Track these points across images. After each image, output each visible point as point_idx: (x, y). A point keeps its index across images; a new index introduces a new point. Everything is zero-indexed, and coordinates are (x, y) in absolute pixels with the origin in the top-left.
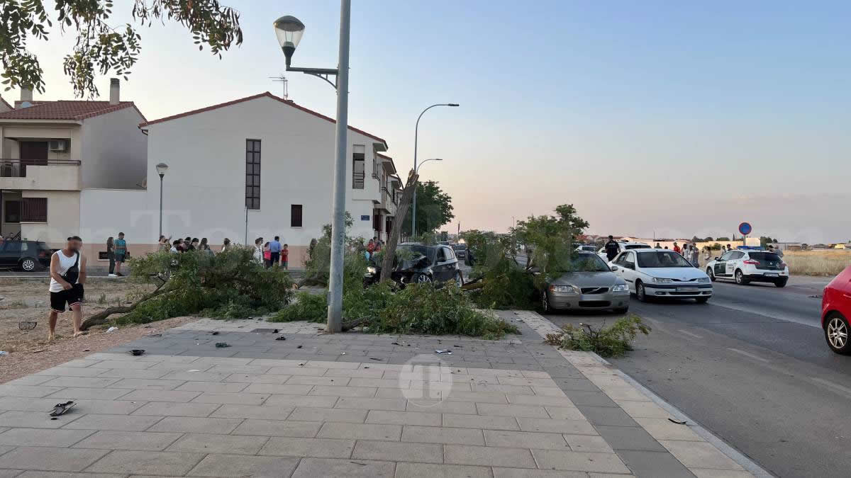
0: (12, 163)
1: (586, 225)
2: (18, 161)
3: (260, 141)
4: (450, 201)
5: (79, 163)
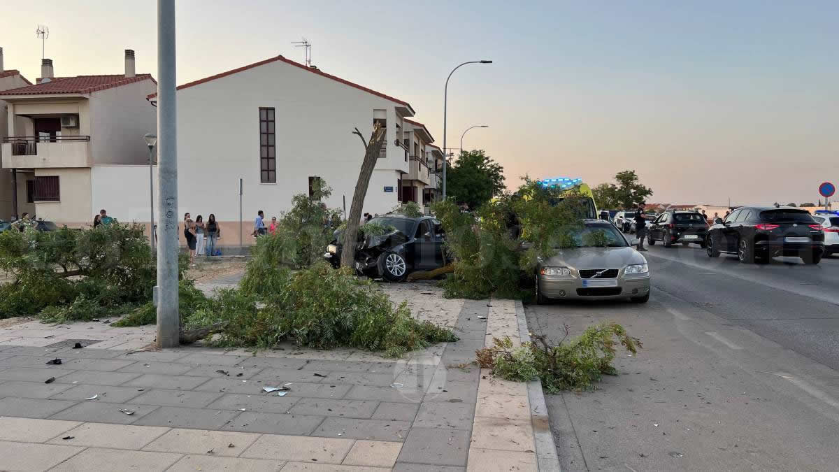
0: (27, 141)
1: (649, 192)
2: (33, 138)
3: (274, 109)
4: (502, 171)
5: (88, 139)
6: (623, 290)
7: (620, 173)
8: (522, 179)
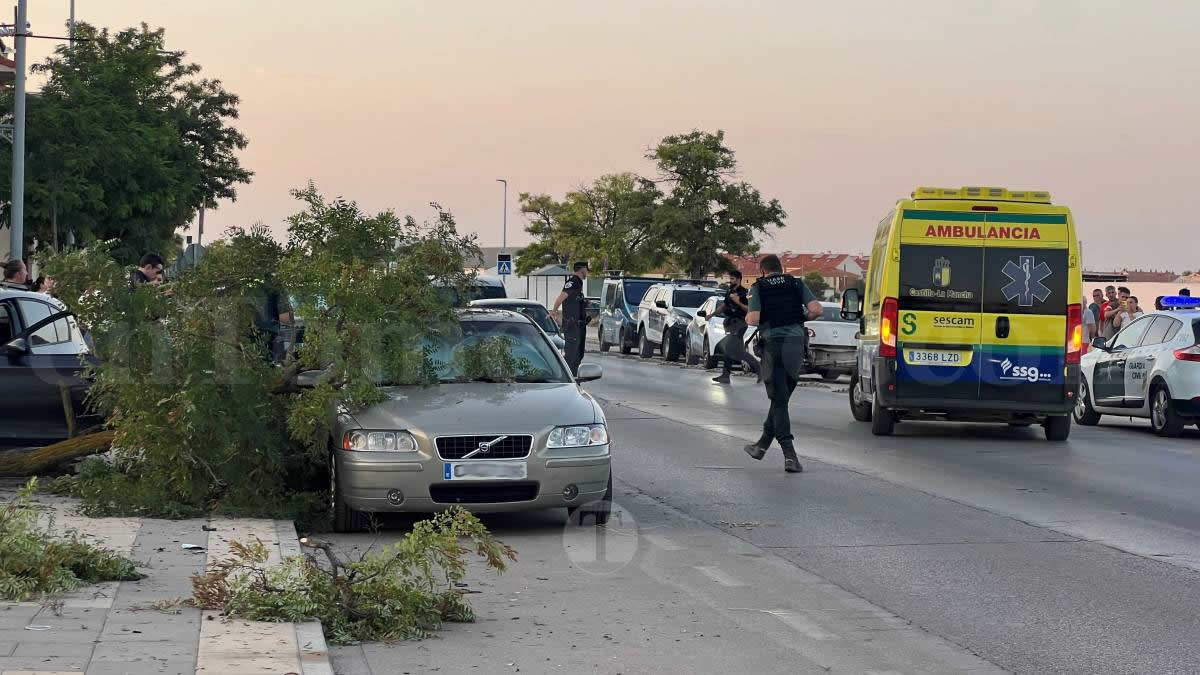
6: (541, 490)
7: (672, 140)
8: (299, 195)
